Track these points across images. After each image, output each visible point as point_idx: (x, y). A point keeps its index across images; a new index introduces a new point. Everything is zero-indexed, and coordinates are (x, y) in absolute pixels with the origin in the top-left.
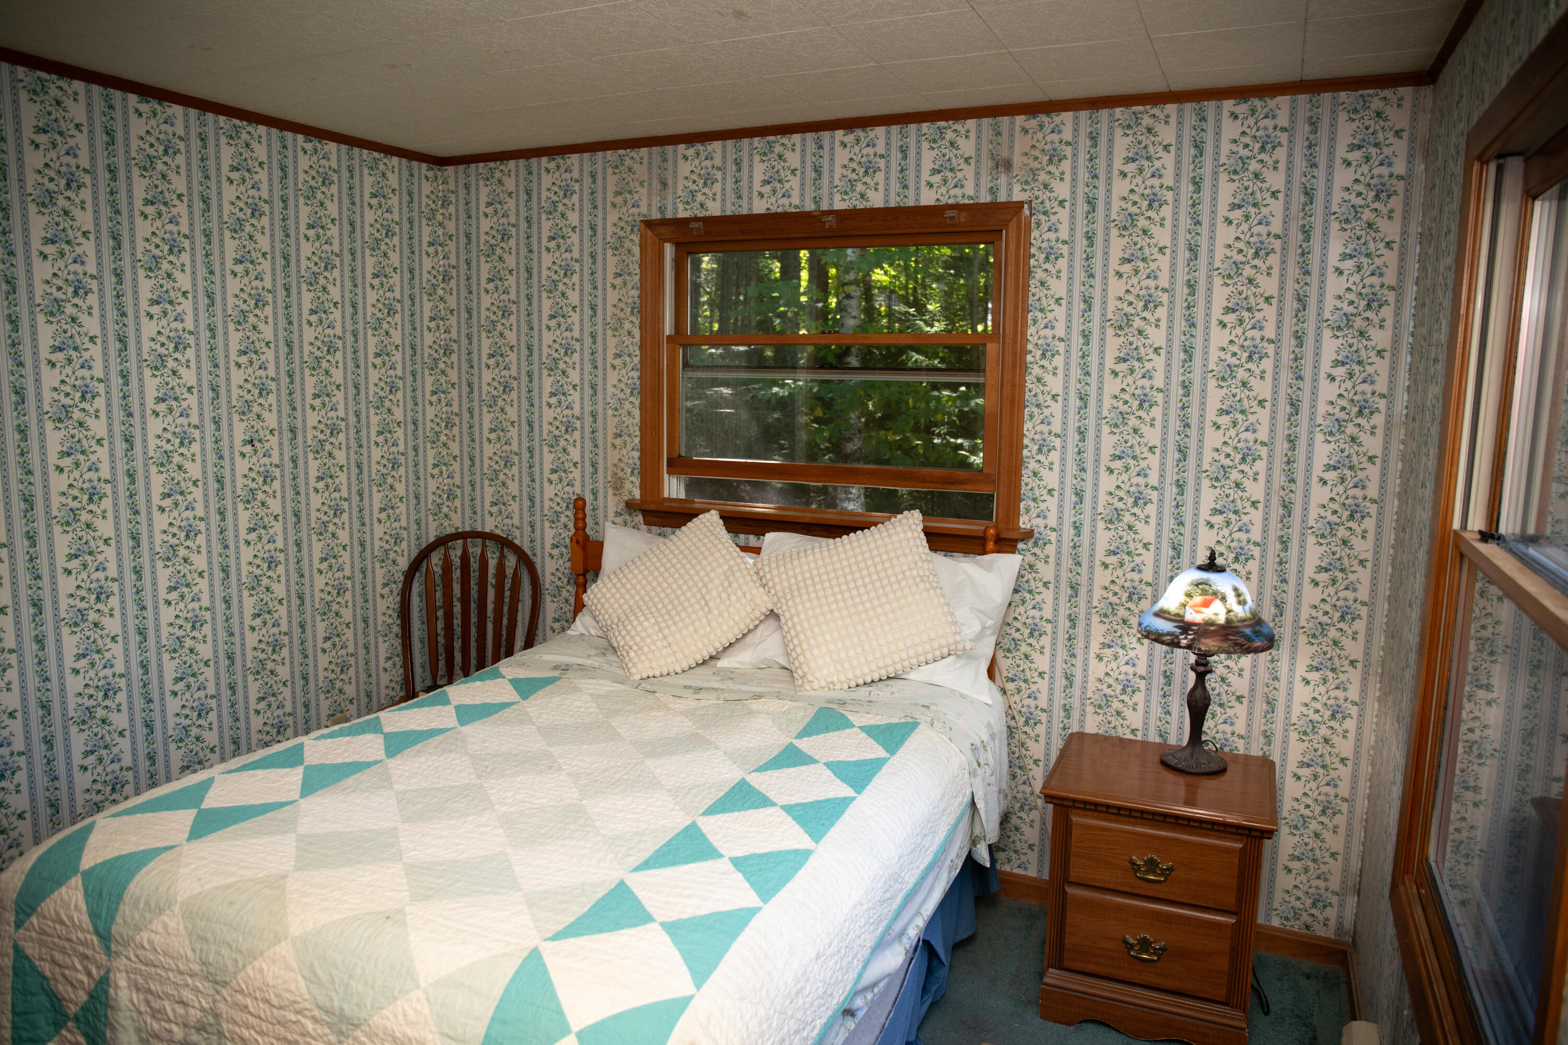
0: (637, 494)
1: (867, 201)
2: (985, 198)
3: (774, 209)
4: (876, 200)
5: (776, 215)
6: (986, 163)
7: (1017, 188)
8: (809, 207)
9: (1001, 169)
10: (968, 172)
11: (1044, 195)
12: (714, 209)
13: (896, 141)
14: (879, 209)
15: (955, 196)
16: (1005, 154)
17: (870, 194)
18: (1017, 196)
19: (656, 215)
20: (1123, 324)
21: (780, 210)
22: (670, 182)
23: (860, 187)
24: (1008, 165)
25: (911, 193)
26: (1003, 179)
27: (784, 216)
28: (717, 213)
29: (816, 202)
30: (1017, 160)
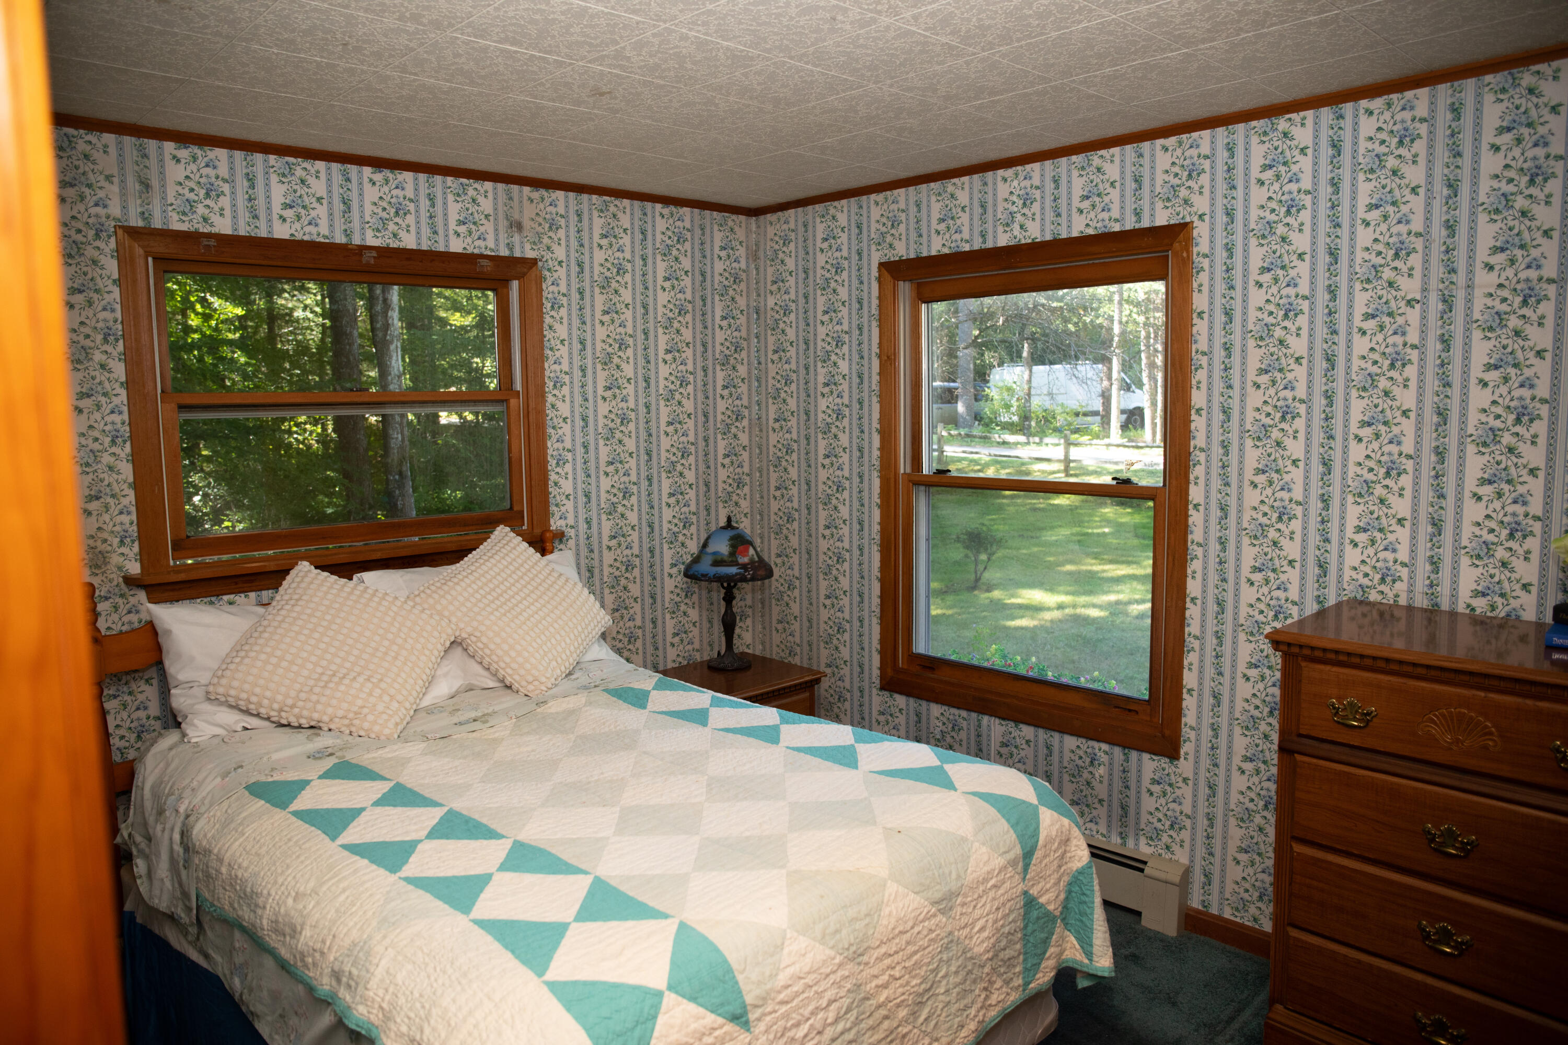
0: (134, 568)
1: (400, 241)
2: (504, 252)
3: (299, 236)
4: (409, 241)
5: (301, 243)
6: (503, 223)
7: (528, 246)
8: (340, 239)
9: (514, 229)
10: (488, 227)
11: (548, 256)
12: (223, 226)
13: (424, 190)
14: (412, 250)
15: (479, 247)
16: (516, 216)
17: (402, 234)
18: (530, 254)
19: (136, 222)
20: (607, 362)
21: (306, 238)
22: (155, 183)
23: (391, 227)
24: (519, 226)
25: (441, 238)
26: (516, 238)
27: (312, 246)
28: (228, 231)
29: (347, 235)
30: (527, 224)
